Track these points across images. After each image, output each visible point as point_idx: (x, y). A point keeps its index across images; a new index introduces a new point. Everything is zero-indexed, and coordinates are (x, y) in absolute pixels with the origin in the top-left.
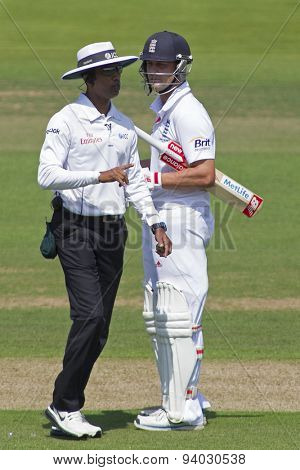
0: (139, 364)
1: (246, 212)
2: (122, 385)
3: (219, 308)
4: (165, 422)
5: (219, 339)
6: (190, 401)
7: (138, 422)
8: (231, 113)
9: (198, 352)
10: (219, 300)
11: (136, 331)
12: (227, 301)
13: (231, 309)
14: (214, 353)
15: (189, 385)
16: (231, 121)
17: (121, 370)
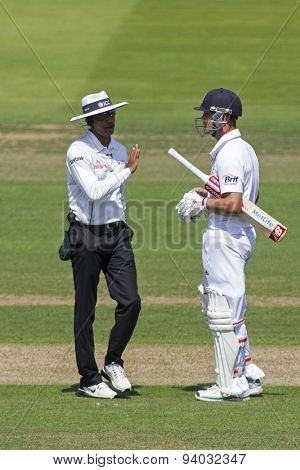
0: (199, 349)
1: (272, 237)
2: (186, 365)
3: (262, 305)
4: (219, 395)
5: (262, 330)
6: (237, 379)
7: (198, 395)
8: (272, 152)
9: (240, 342)
10: (261, 298)
11: (197, 323)
12: (268, 299)
13: (271, 306)
14: (259, 340)
15: (235, 367)
16: (272, 158)
17: (185, 354)
